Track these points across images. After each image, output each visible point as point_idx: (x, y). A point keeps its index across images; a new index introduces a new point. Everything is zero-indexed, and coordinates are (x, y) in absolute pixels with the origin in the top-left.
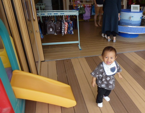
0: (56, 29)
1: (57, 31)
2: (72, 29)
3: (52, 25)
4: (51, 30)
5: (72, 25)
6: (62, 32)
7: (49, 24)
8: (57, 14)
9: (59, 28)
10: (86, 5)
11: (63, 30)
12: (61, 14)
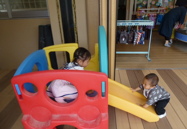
0: (129, 38)
1: (129, 40)
2: (143, 39)
3: (126, 35)
4: (123, 40)
5: (144, 35)
6: (134, 41)
7: (122, 34)
8: (131, 24)
9: (132, 38)
10: (150, 15)
11: (135, 40)
12: (136, 24)
